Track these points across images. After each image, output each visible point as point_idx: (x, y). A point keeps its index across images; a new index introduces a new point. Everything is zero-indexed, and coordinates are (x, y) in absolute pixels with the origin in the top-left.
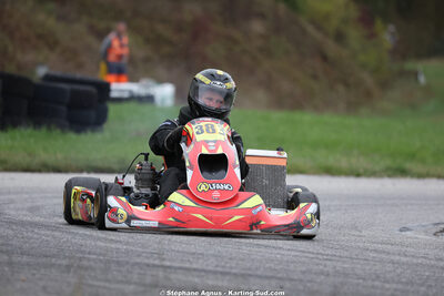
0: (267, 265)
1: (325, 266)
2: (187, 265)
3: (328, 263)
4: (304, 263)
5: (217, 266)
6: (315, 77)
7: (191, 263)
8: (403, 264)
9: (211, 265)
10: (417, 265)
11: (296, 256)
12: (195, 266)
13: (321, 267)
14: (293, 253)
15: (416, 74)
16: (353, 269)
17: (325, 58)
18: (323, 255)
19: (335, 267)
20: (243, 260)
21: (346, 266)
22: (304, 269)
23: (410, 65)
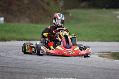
0: (29, 66)
1: (45, 65)
2: (8, 66)
3: (46, 64)
4: (39, 64)
5: (16, 66)
6: (41, 15)
7: (9, 65)
8: (66, 64)
9: (14, 66)
10: (69, 64)
11: (37, 63)
12: (10, 66)
13: (44, 66)
14: (36, 62)
15: (69, 13)
16: (52, 66)
17: (44, 10)
18: (44, 62)
19: (47, 66)
20: (22, 64)
21: (50, 65)
22: (39, 66)
23: (67, 11)
